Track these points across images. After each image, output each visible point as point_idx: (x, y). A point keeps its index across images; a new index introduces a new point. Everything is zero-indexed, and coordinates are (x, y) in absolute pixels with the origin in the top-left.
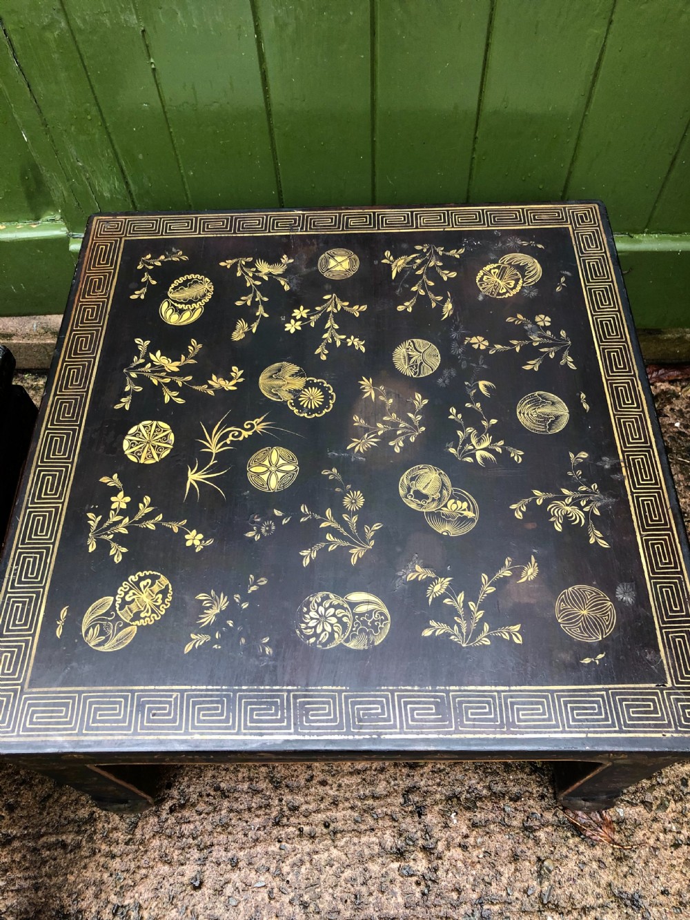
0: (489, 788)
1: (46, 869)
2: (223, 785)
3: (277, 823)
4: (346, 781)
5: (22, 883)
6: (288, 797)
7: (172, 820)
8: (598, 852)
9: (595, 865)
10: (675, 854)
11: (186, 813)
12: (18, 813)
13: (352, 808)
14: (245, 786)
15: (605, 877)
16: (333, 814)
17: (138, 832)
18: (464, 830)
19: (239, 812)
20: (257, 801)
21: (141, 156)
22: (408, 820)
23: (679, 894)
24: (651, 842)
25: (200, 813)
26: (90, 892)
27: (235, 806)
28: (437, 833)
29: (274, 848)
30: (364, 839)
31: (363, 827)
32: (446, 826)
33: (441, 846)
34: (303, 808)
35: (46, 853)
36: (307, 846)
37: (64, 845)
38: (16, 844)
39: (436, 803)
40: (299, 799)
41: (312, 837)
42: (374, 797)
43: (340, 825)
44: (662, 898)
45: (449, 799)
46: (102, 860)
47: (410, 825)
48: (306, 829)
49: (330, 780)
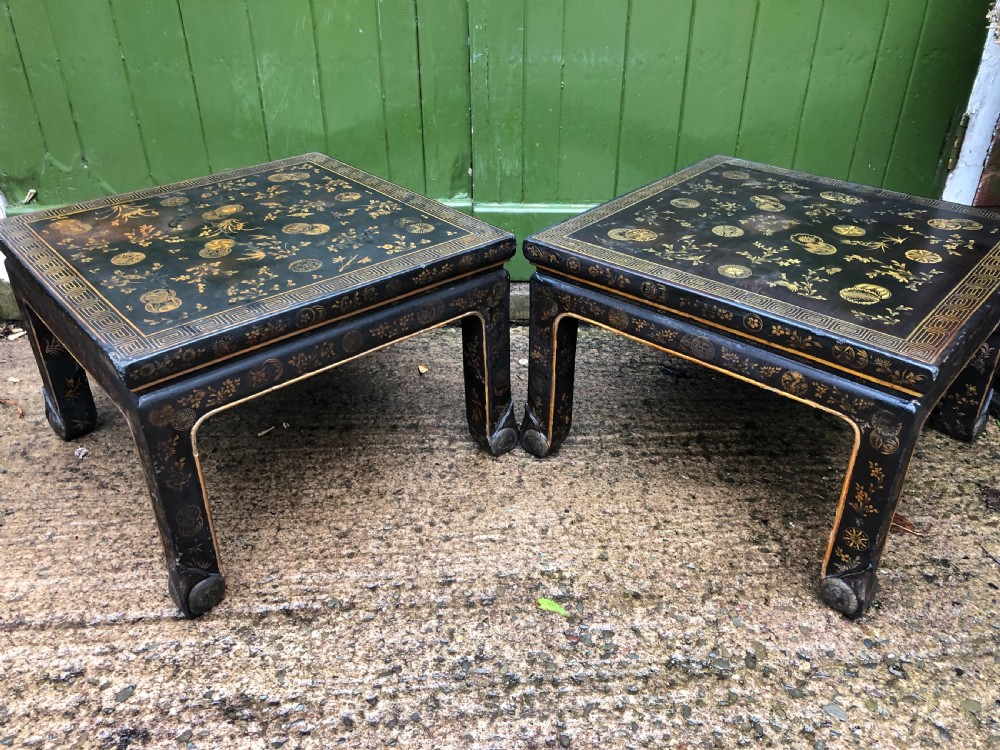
0: (814, 510)
1: (483, 552)
2: (608, 511)
3: (656, 528)
4: (703, 507)
5: (466, 559)
6: (660, 516)
7: (574, 527)
8: (906, 537)
9: (907, 544)
10: (965, 538)
11: (584, 524)
12: (451, 525)
13: (713, 521)
14: (627, 511)
15: (917, 551)
16: (699, 523)
17: (549, 533)
18: (801, 529)
19: (625, 523)
20: (636, 518)
21: (538, 145)
22: (758, 526)
23: (976, 558)
24: (945, 533)
25: (595, 524)
26: (521, 563)
27: (621, 521)
28: (781, 532)
29: (660, 540)
30: (727, 535)
31: (724, 530)
32: (787, 528)
33: (786, 538)
34: (675, 521)
35: (479, 544)
36: (684, 539)
37: (493, 541)
38: (454, 540)
39: (776, 518)
40: (670, 517)
41: (686, 535)
42: (726, 515)
43: (706, 529)
44: (966, 561)
45: (785, 516)
46: (526, 547)
47: (761, 529)
48: (680, 531)
49: (690, 507)
